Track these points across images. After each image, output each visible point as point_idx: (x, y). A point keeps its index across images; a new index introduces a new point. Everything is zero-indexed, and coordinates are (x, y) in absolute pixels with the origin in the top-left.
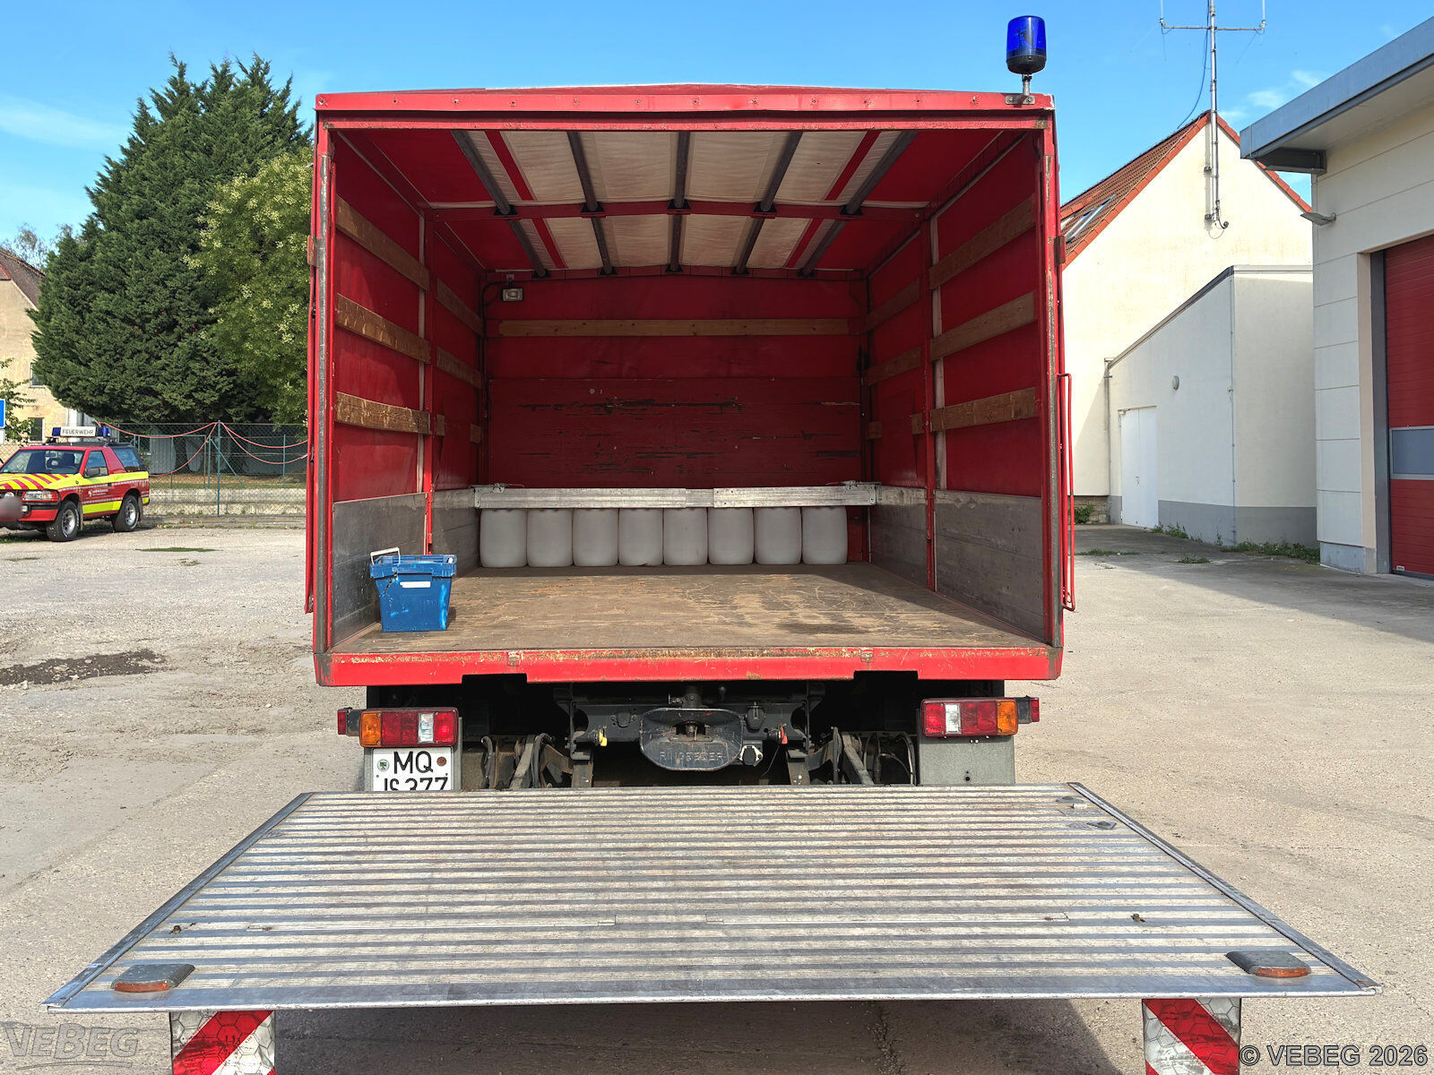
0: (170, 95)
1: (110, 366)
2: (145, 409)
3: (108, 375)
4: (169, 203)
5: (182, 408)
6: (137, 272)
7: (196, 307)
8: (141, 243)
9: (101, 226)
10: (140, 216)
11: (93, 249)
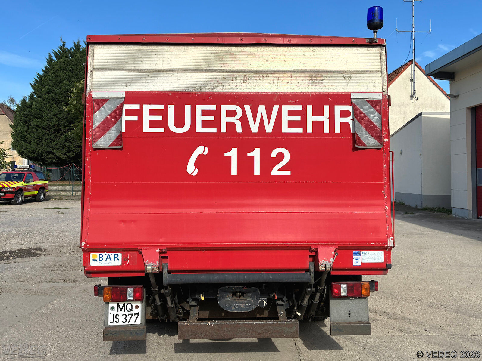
0: (59, 52)
1: (38, 144)
2: (50, 158)
3: (37, 147)
4: (58, 89)
5: (63, 158)
6: (47, 112)
7: (67, 124)
8: (48, 102)
9: (35, 96)
10: (48, 93)
11: (32, 104)
